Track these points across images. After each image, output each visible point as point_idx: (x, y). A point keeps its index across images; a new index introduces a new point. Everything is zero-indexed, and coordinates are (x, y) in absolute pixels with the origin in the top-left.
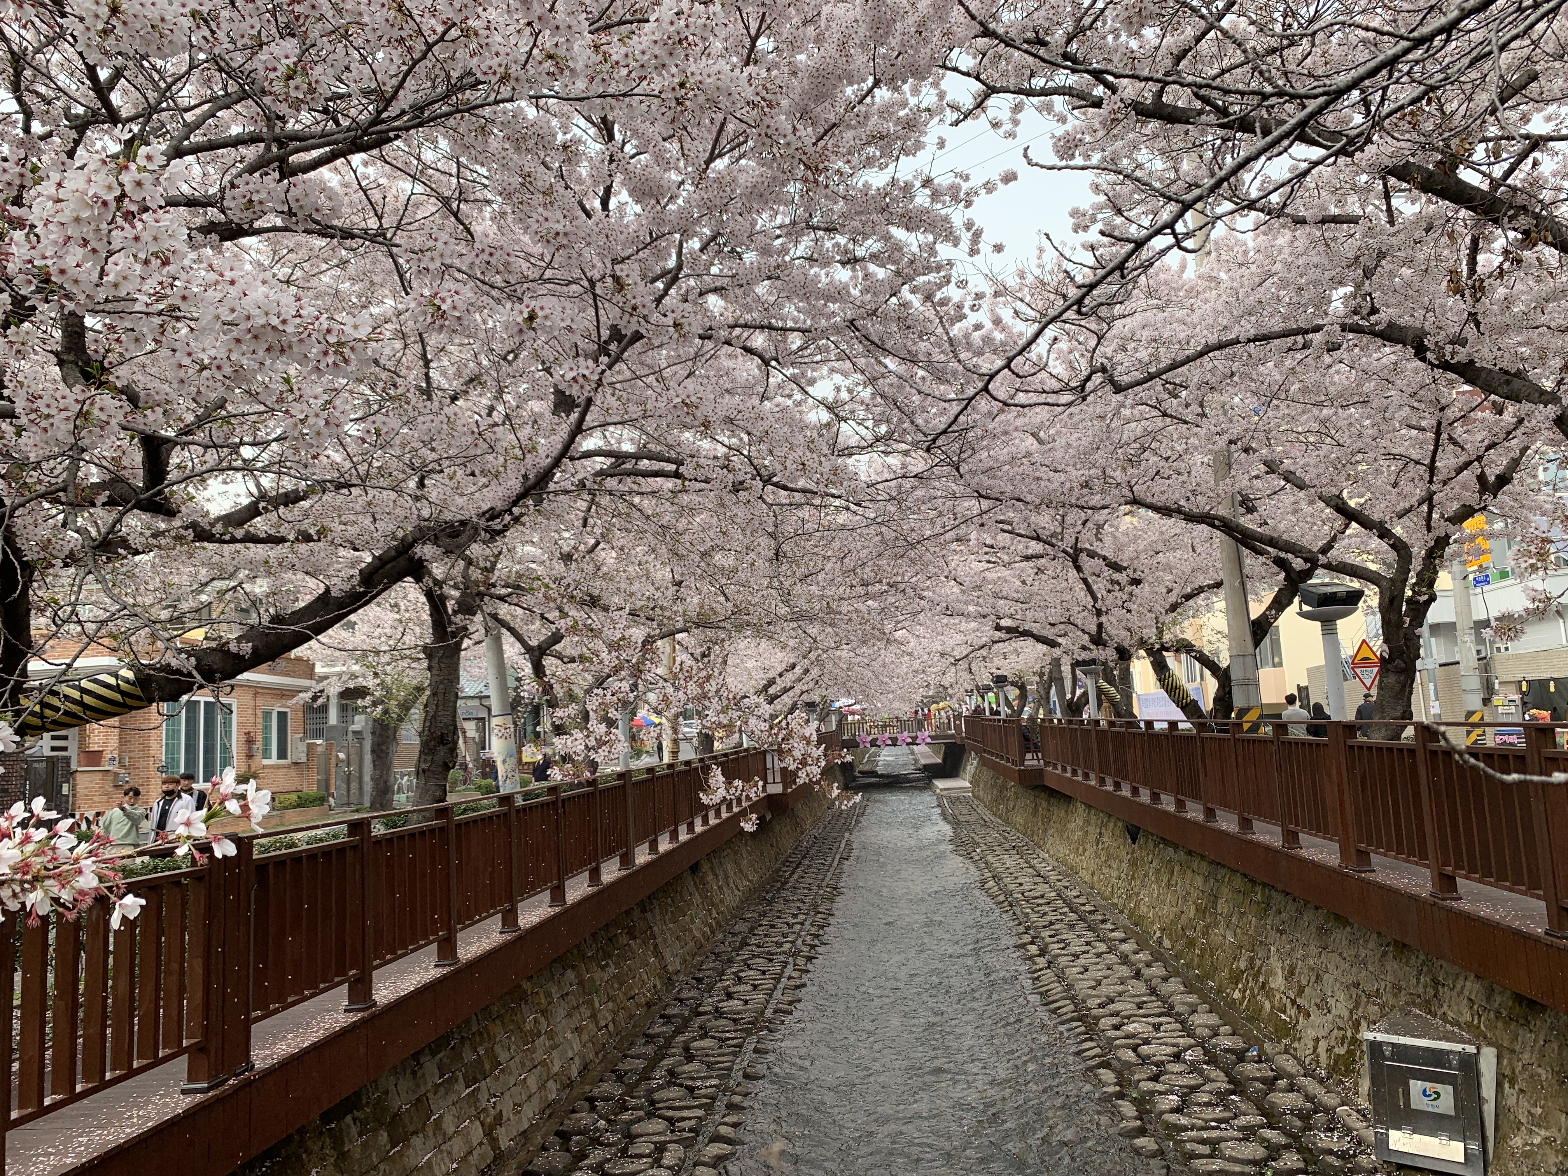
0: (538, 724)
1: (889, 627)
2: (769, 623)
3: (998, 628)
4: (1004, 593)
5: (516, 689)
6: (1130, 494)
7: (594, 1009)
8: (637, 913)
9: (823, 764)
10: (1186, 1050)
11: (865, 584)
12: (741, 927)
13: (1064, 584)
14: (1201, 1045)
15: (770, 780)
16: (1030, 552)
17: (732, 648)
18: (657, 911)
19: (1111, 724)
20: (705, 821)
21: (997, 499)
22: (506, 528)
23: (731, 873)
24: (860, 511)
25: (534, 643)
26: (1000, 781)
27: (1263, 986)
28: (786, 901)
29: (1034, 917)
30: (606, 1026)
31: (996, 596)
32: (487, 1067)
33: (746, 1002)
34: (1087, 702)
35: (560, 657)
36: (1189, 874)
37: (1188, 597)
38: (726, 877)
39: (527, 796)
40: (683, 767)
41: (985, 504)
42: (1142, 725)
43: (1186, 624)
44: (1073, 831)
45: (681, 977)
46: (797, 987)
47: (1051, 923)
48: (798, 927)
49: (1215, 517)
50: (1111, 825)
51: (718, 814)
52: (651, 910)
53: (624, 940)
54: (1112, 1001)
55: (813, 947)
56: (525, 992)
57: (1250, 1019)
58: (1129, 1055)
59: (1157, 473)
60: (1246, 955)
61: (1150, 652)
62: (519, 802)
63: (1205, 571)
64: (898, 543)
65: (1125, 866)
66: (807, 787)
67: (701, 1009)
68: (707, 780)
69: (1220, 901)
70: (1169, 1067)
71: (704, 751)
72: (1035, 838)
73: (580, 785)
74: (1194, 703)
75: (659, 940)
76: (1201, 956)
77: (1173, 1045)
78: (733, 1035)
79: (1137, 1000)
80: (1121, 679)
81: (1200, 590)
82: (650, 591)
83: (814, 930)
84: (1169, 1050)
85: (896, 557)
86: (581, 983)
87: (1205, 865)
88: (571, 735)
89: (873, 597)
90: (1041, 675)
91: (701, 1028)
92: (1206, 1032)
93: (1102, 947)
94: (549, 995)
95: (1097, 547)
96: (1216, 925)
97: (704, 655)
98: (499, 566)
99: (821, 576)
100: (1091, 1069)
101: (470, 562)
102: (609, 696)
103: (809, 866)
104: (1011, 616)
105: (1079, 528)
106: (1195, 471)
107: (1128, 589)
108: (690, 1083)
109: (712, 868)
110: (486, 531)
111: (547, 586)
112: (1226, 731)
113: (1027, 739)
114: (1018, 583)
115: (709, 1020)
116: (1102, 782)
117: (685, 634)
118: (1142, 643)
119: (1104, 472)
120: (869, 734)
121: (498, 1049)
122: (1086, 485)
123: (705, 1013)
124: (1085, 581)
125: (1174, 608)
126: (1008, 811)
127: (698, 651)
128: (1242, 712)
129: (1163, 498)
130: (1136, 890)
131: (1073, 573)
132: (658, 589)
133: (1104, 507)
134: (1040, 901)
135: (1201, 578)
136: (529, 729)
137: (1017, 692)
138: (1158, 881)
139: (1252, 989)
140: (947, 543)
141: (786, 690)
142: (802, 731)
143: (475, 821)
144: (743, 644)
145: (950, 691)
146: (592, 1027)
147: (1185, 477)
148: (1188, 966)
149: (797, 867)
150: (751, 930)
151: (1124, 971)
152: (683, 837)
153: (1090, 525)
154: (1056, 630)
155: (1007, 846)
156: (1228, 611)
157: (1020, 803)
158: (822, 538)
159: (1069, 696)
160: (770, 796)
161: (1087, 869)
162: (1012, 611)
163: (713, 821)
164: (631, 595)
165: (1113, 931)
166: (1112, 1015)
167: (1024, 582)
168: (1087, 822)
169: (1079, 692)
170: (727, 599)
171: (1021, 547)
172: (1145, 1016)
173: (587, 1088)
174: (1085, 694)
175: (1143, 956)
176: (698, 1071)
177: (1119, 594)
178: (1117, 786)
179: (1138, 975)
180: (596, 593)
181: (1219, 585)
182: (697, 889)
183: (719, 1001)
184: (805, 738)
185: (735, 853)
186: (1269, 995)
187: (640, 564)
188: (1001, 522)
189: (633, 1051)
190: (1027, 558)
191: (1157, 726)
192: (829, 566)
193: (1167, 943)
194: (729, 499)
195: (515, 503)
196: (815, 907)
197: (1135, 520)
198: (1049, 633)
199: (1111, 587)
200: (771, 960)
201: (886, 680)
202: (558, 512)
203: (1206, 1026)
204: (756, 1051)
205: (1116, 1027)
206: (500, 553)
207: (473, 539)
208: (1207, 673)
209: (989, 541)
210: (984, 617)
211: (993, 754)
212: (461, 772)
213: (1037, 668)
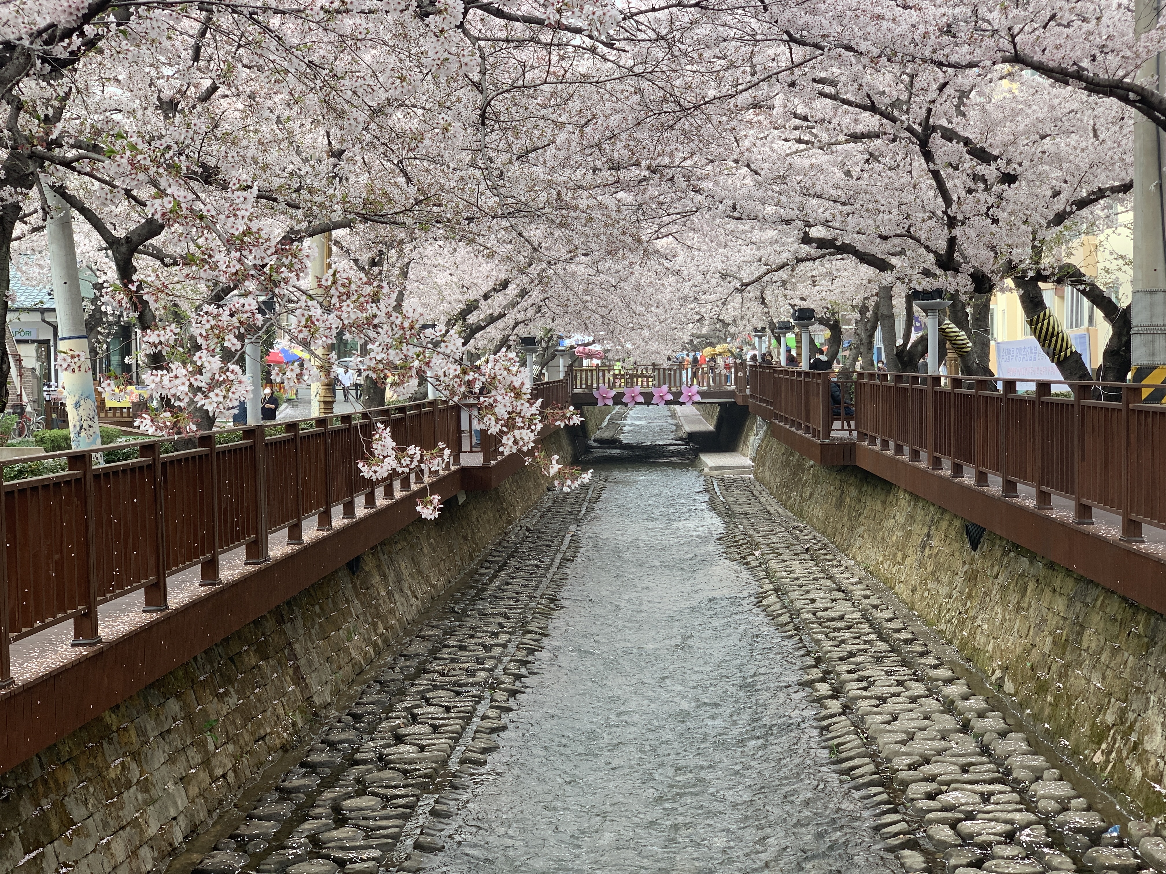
0: (129, 353)
1: (646, 233)
2: (470, 220)
3: (806, 240)
4: (818, 189)
5: (94, 300)
6: (1009, 47)
7: (206, 752)
8: (270, 624)
9: (539, 426)
10: (1023, 828)
11: (615, 167)
12: (419, 648)
13: (906, 178)
14: (1044, 821)
15: (466, 446)
16: (860, 128)
17: (415, 255)
18: (300, 621)
19: (956, 383)
20: (370, 501)
21: (816, 46)
22: (74, 57)
23: (406, 573)
24: (612, 54)
25: (120, 233)
26: (794, 459)
27: (1135, 747)
28: (483, 614)
29: (828, 645)
30: (224, 776)
31: (806, 193)
32: (55, 826)
33: (422, 749)
34: (925, 351)
35: (159, 256)
36: (1048, 594)
37: (1082, 204)
38: (399, 580)
39: (111, 455)
40: (339, 425)
41: (799, 52)
42: (1000, 386)
43: (1075, 243)
44: (891, 531)
45: (333, 713)
46: (493, 730)
47: (851, 655)
48: (499, 650)
49: (1130, 88)
50: (944, 524)
51: (389, 492)
52: (291, 620)
53: (252, 659)
54: (927, 761)
55: (518, 677)
56: (108, 727)
57: (1113, 790)
58: (945, 833)
59: (1053, 17)
60: (1115, 705)
61: (1021, 281)
62: (99, 463)
63: (1108, 167)
64: (667, 107)
65: (959, 580)
66: (517, 458)
67: (358, 756)
68: (369, 444)
69: (1087, 633)
70: (999, 850)
71: (368, 403)
72: (838, 538)
73: (189, 443)
74: (1077, 356)
75: (302, 662)
76: (1055, 706)
77: (1006, 822)
78: (402, 791)
79: (963, 760)
80: (976, 319)
81: (1100, 194)
82: (293, 163)
83: (520, 655)
84: (1000, 828)
85: (662, 128)
86: (189, 717)
87: (1070, 583)
88: (169, 370)
89: (627, 188)
90: (863, 310)
91: (358, 781)
92: (1052, 805)
93: (919, 688)
94: (142, 732)
95: (958, 125)
96: (1079, 665)
97: (373, 263)
98: (66, 115)
99: (551, 151)
100: (891, 850)
101: (19, 106)
102: (225, 316)
103: (518, 569)
104: (825, 223)
105: (933, 94)
106: (1109, 17)
107: (997, 188)
108: (340, 854)
109: (379, 567)
110: (44, 61)
111: (133, 147)
112: (1118, 398)
113: (836, 400)
114: (840, 174)
115: (369, 771)
116: (937, 463)
117: (347, 231)
118: (1010, 268)
119: (975, 12)
120: (612, 387)
121: (70, 803)
122: (948, 30)
123: (364, 762)
124: (936, 174)
125: (1059, 218)
126: (802, 500)
127: (365, 257)
128: (1143, 372)
129: (1058, 55)
130: (972, 613)
131: (919, 162)
132: (306, 161)
133: (971, 65)
134: (838, 624)
135: (1103, 176)
136: (115, 359)
137: (828, 333)
138: (1004, 603)
139: (1120, 751)
140: (739, 109)
141: (492, 319)
142: (510, 378)
143: (34, 488)
144: (431, 249)
145: (732, 329)
146: (203, 776)
147: (1090, 26)
148: (1036, 717)
149: (501, 569)
150: (433, 652)
151: (948, 722)
152: (338, 521)
153: (949, 90)
154: (888, 246)
155: (798, 548)
156: (1135, 227)
157: (822, 490)
158: (554, 94)
159: (900, 342)
160: (465, 471)
161: (906, 583)
162: (828, 215)
163: (381, 502)
164: (265, 167)
165: (936, 667)
166: (926, 780)
167: (848, 173)
168: (911, 518)
169: (914, 336)
170: (409, 180)
171: (846, 120)
172: (970, 782)
173: (195, 857)
174: (923, 340)
175: (976, 703)
176: (352, 839)
177: (982, 196)
178: (957, 470)
179: (966, 728)
180: (212, 162)
181: (1126, 188)
182: (357, 594)
183: (385, 746)
184: (512, 388)
185: (413, 546)
186: (1142, 759)
187: (279, 121)
188: (822, 81)
189: (261, 810)
190: (855, 137)
191: (1021, 388)
192: (562, 137)
193: (1009, 686)
194: (414, 26)
195: (87, 19)
196: (523, 626)
197: (1015, 86)
198: (878, 249)
199: (972, 185)
200: (458, 693)
201: (640, 309)
202: (153, 35)
203: (1052, 798)
204: (434, 813)
205: (931, 796)
206: (68, 94)
207: (25, 70)
208: (1099, 314)
209: (801, 110)
210: (788, 222)
211: (786, 420)
212: (15, 418)
213: (858, 300)
